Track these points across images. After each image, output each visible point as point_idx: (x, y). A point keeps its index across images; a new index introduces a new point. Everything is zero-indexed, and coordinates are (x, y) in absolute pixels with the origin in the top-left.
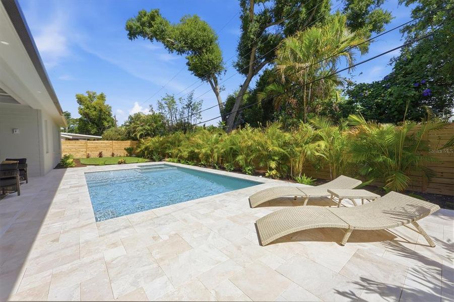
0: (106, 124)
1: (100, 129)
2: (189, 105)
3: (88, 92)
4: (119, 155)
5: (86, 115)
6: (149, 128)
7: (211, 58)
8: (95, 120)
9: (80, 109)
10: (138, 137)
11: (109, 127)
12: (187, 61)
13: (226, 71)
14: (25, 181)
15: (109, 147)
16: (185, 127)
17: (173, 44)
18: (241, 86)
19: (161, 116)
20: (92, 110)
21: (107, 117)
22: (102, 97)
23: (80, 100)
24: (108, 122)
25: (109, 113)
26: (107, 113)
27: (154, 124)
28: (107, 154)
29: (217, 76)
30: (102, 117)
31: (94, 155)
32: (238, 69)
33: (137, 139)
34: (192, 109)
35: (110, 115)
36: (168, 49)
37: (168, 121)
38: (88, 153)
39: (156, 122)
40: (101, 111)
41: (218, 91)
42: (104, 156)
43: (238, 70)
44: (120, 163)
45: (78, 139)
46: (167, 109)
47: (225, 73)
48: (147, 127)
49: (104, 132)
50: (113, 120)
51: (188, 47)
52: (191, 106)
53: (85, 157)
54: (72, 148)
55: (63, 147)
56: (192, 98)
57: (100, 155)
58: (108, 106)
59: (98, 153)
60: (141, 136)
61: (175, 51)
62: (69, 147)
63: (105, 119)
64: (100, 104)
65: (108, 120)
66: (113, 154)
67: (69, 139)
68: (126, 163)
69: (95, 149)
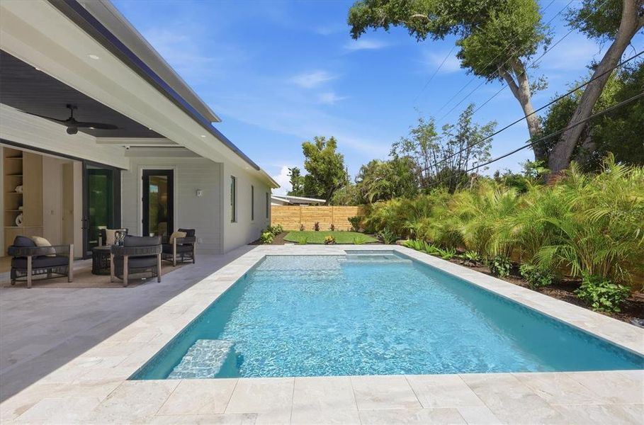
0: (336, 182)
1: (329, 188)
2: (463, 135)
3: (316, 138)
4: (340, 230)
5: (312, 170)
6: (388, 183)
7: (507, 24)
8: (323, 177)
9: (307, 163)
10: (371, 199)
11: (340, 186)
12: (459, 49)
13: (548, 42)
14: (192, 261)
15: (327, 215)
16: (454, 180)
17: (425, 22)
18: (595, 67)
19: (409, 163)
20: (319, 163)
21: (339, 171)
22: (333, 143)
23: (307, 151)
24: (339, 178)
25: (341, 164)
26: (338, 165)
27: (396, 177)
28: (325, 227)
29: (523, 59)
30: (332, 172)
31: (309, 226)
32: (584, 25)
33: (368, 204)
34: (468, 143)
35: (341, 168)
36: (415, 34)
37: (420, 170)
38: (302, 223)
39: (399, 174)
40: (330, 162)
41: (528, 92)
42: (321, 230)
43: (583, 29)
44: (327, 243)
45: (298, 204)
46: (419, 149)
47: (545, 48)
48: (385, 183)
49: (334, 193)
51: (455, 18)
52: (467, 138)
53: (299, 230)
54: (285, 217)
55: (273, 214)
56: (467, 122)
57: (317, 228)
58: (339, 154)
59: (313, 225)
60: (375, 198)
61: (429, 35)
62: (282, 214)
63: (336, 175)
64: (329, 153)
65: (339, 175)
66: (333, 228)
67: (289, 204)
68: (336, 244)
69: (310, 219)
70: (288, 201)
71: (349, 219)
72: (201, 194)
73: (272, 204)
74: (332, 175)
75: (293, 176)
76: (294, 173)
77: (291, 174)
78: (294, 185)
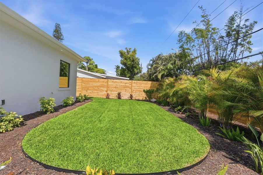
1: (132, 74)
3: (126, 49)
5: (124, 64)
8: (130, 68)
9: (121, 60)
10: (159, 77)
11: (138, 73)
15: (128, 87)
20: (128, 61)
22: (135, 51)
23: (122, 54)
24: (137, 69)
25: (138, 63)
26: (137, 63)
30: (134, 66)
33: (157, 80)
35: (138, 65)
38: (108, 92)
40: (133, 61)
42: (122, 98)
48: (170, 66)
50: (140, 67)
53: (105, 97)
57: (119, 96)
58: (138, 58)
59: (116, 94)
60: (163, 76)
63: (136, 67)
64: (133, 56)
65: (137, 68)
69: (114, 89)
71: (144, 91)
74: (134, 67)
76: (117, 67)
77: (116, 68)
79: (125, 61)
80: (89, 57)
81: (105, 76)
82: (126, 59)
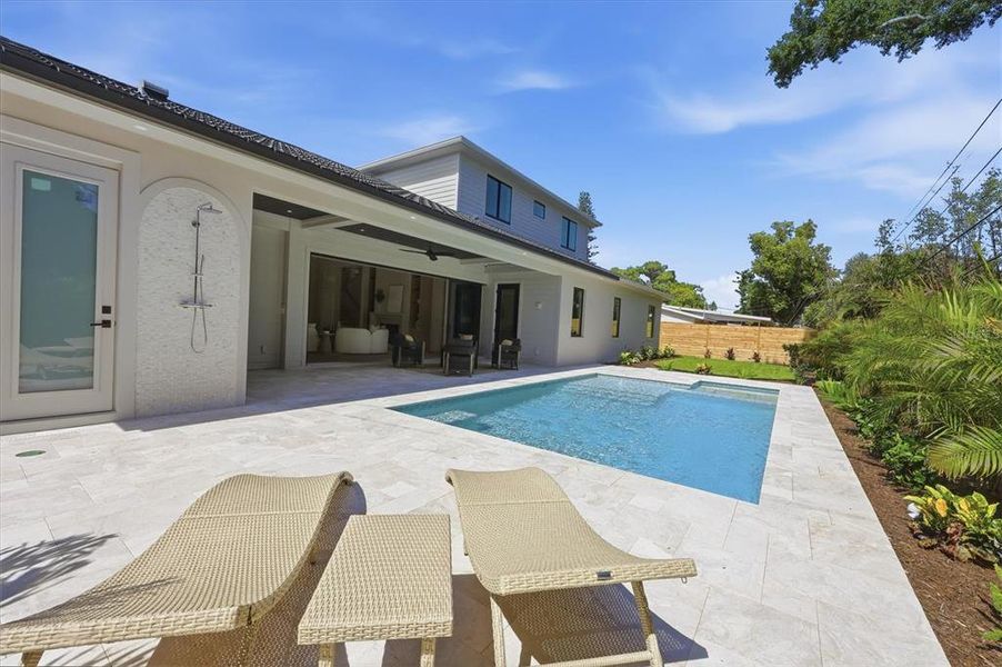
0: (810, 290)
1: (796, 301)
3: (775, 226)
4: (771, 361)
8: (785, 283)
15: (751, 339)
20: (778, 263)
21: (816, 272)
22: (808, 230)
26: (817, 264)
28: (744, 355)
30: (801, 275)
31: (719, 353)
38: (708, 347)
42: (737, 359)
57: (731, 356)
58: (821, 246)
59: (725, 350)
62: (681, 334)
63: (810, 279)
65: (816, 280)
66: (756, 357)
67: (702, 322)
68: (712, 374)
69: (722, 342)
70: (702, 318)
71: (785, 347)
72: (540, 306)
73: (664, 318)
74: (803, 280)
75: (743, 283)
76: (744, 277)
77: (740, 279)
78: (743, 295)
79: (768, 265)
80: (657, 263)
81: (701, 314)
82: (771, 258)
